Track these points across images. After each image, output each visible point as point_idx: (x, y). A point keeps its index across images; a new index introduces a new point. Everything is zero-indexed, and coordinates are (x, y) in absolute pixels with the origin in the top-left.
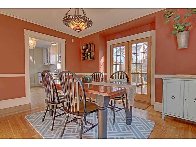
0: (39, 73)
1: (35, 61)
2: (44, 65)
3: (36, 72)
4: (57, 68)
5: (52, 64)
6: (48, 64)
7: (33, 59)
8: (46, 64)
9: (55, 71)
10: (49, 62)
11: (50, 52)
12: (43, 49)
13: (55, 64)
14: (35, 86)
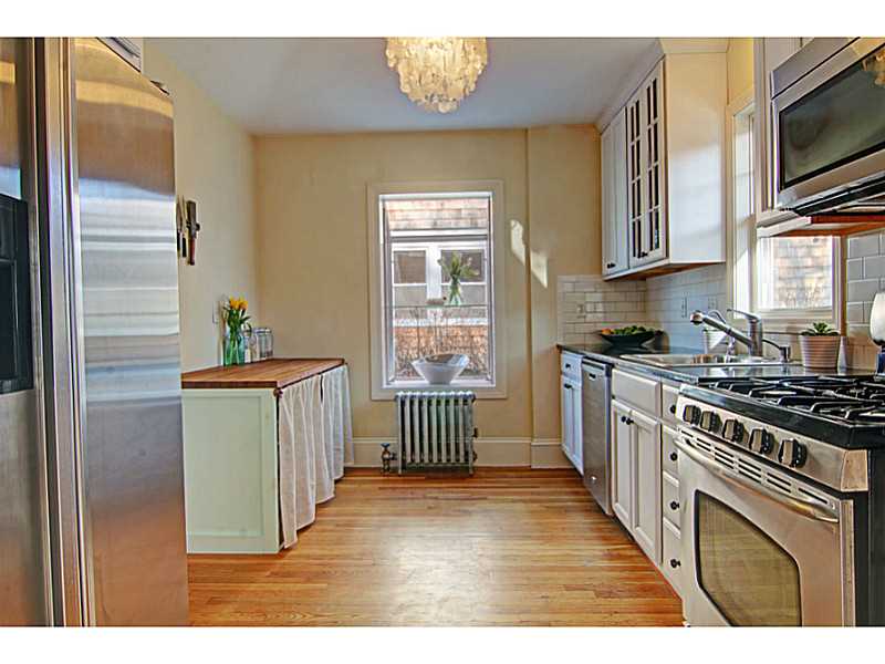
0: (567, 357)
2: (606, 281)
3: (543, 341)
4: (742, 304)
5: (673, 260)
6: (638, 265)
8: (622, 269)
9: (718, 337)
10: (645, 248)
11: (656, 126)
12: (600, 126)
13: (720, 261)
14: (534, 467)
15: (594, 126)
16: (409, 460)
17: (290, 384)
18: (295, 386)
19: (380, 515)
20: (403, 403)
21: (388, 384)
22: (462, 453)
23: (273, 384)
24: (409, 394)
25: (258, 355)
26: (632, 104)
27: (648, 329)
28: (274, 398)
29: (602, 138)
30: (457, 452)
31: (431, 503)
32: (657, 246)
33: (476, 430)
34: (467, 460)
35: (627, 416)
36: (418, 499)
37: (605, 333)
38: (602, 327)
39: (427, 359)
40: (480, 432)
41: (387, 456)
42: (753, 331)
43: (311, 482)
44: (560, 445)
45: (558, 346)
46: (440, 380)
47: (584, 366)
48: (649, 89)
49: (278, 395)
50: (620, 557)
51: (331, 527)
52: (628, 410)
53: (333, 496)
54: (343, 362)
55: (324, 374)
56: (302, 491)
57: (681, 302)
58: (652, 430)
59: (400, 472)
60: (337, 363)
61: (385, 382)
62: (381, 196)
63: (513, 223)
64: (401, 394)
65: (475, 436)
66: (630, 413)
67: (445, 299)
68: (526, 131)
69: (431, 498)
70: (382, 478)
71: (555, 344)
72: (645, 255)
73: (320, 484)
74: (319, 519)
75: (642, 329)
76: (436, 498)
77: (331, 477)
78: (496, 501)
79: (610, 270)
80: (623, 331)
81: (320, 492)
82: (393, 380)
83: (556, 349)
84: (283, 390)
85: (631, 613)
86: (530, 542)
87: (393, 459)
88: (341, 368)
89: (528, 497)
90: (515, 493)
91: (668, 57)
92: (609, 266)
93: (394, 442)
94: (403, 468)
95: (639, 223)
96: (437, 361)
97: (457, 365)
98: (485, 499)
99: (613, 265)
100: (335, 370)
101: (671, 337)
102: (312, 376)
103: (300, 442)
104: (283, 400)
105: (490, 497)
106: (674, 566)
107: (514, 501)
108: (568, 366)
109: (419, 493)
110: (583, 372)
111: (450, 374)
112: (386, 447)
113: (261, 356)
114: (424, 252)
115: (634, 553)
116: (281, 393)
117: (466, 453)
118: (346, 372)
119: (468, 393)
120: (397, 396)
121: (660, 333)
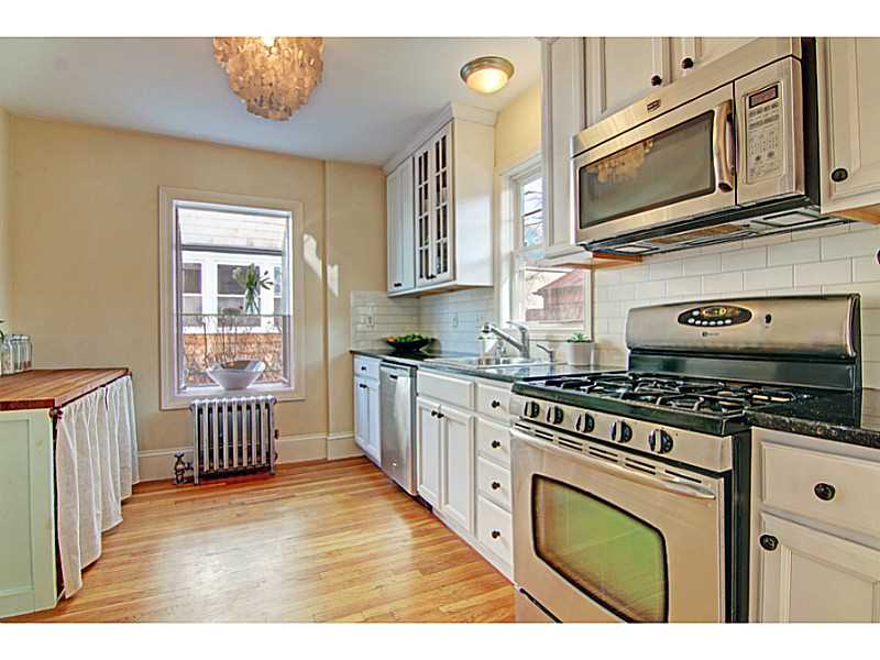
0: (360, 361)
1: (333, 271)
2: (390, 298)
3: (338, 348)
5: (460, 281)
6: (424, 285)
7: (322, 253)
8: (408, 287)
10: (432, 271)
11: (444, 174)
12: (387, 169)
13: (488, 284)
14: (329, 459)
15: (381, 168)
16: (206, 468)
17: (70, 402)
18: (76, 402)
19: (184, 533)
20: (200, 411)
21: (179, 392)
22: (263, 454)
23: (49, 404)
24: (207, 401)
25: (12, 366)
26: (420, 154)
27: (424, 336)
28: (50, 420)
29: (389, 178)
30: (259, 453)
31: (239, 510)
32: (445, 270)
33: (276, 431)
34: (268, 461)
35: (436, 410)
36: (223, 507)
37: (391, 340)
38: (389, 336)
39: (222, 366)
40: (280, 433)
41: (180, 466)
42: (524, 338)
43: (97, 511)
44: (353, 437)
45: (351, 352)
46: (236, 386)
47: (382, 368)
48: (438, 144)
49: (55, 418)
50: (428, 532)
51: (126, 558)
52: (438, 405)
53: (121, 520)
54: (126, 372)
55: (109, 386)
56: (87, 524)
57: (452, 317)
58: (467, 422)
59: (196, 481)
60: (121, 373)
61: (176, 391)
62: (175, 202)
63: (306, 237)
64: (197, 402)
65: (276, 436)
66: (439, 408)
67: (241, 308)
68: (324, 162)
69: (238, 504)
70: (175, 490)
71: (348, 349)
72: (433, 277)
73: (106, 511)
74: (106, 550)
75: (419, 337)
76: (243, 504)
77: (117, 498)
78: (304, 497)
79: (396, 289)
80: (405, 338)
81: (106, 519)
82: (185, 388)
83: (349, 354)
84: (62, 410)
85: (455, 583)
86: (348, 532)
87: (188, 469)
88: (125, 378)
89: (333, 488)
90: (322, 486)
91: (456, 121)
92: (396, 285)
93: (189, 452)
94: (200, 476)
95: (427, 251)
96: (233, 367)
97: (254, 370)
98: (293, 496)
99: (399, 285)
100: (119, 380)
101: (443, 343)
102: (96, 389)
103: (84, 468)
104: (62, 422)
105: (297, 494)
106: (495, 537)
107: (321, 494)
108: (363, 368)
109: (223, 502)
110: (381, 373)
111: (247, 380)
112: (179, 458)
113: (16, 367)
114: (200, 265)
115: (436, 525)
116: (61, 413)
117: (268, 454)
118: (130, 382)
119: (269, 397)
120: (194, 405)
121: (433, 340)
